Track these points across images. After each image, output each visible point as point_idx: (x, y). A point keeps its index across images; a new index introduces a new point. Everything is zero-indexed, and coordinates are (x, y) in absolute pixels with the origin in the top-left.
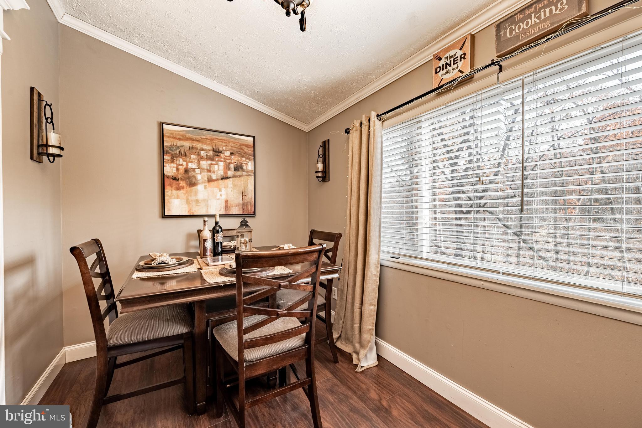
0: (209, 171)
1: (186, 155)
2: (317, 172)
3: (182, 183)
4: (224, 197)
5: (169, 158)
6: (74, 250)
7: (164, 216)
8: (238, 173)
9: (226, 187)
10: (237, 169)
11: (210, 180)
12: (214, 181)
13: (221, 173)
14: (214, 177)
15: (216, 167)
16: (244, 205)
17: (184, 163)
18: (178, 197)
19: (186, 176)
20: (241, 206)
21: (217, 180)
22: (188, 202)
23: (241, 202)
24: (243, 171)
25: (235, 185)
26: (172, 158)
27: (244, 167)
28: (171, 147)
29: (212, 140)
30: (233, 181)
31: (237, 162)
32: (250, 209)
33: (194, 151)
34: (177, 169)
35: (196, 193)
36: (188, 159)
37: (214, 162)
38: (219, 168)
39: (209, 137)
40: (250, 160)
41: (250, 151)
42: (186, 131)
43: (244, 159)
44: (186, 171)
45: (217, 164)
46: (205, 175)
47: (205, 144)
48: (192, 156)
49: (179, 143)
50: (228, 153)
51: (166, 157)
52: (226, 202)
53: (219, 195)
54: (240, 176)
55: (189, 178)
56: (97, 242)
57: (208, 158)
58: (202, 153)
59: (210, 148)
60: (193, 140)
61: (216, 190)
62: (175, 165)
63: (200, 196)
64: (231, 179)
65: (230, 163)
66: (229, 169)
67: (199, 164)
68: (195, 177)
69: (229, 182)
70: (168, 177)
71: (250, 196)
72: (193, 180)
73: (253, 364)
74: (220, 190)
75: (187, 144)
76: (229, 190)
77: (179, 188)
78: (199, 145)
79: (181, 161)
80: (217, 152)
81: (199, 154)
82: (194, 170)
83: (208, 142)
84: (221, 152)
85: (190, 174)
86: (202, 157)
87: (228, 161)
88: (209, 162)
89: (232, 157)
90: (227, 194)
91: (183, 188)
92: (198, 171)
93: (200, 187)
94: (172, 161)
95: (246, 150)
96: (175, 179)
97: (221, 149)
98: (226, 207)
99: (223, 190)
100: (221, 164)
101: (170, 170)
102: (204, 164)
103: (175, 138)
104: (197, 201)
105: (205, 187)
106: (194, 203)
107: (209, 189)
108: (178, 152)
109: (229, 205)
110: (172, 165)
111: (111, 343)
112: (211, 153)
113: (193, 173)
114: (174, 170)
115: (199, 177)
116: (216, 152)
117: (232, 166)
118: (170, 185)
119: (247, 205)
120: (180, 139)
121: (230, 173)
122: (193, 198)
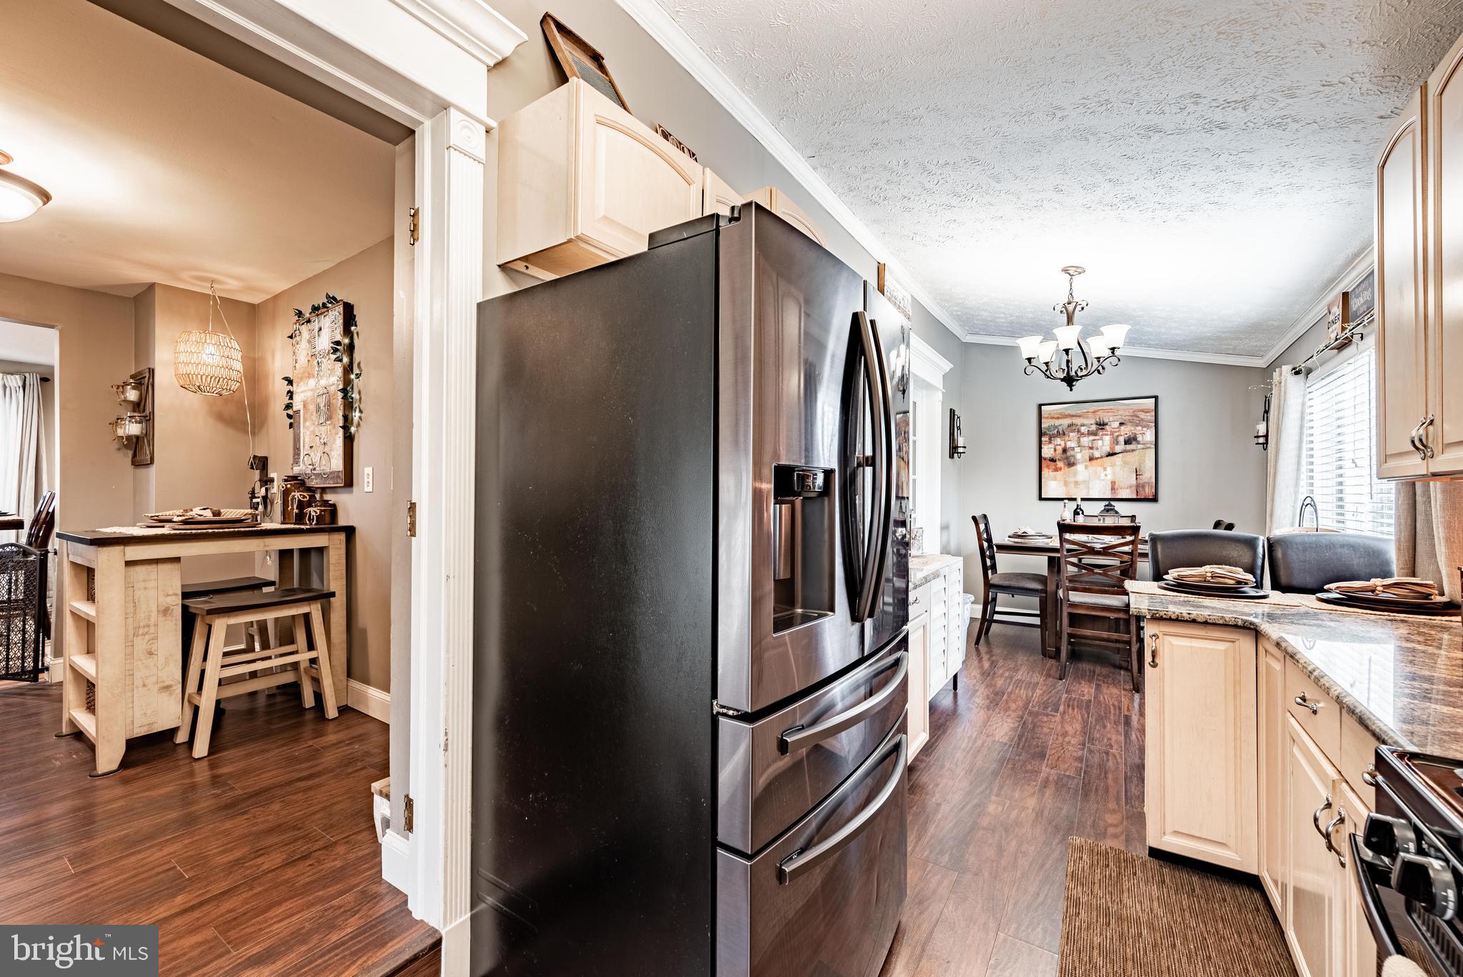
0: (1091, 448)
1: (1064, 434)
2: (1258, 437)
3: (1060, 464)
4: (1110, 478)
5: (1047, 439)
6: (974, 518)
7: (1041, 499)
8: (1128, 447)
9: (1113, 465)
10: (1127, 442)
11: (1091, 459)
12: (1097, 458)
13: (1107, 449)
14: (1097, 454)
15: (1100, 443)
16: (1138, 487)
17: (1063, 443)
18: (1055, 479)
19: (1065, 456)
20: (1135, 488)
21: (1102, 457)
22: (1066, 484)
23: (1134, 482)
24: (1138, 443)
25: (1125, 463)
26: (1050, 439)
27: (1140, 438)
28: (1049, 428)
29: (1094, 412)
30: (1123, 457)
31: (1129, 434)
32: (1149, 492)
33: (1074, 428)
34: (1055, 450)
35: (1075, 474)
36: (1067, 438)
37: (1097, 437)
38: (1104, 443)
39: (1091, 410)
40: (1148, 427)
41: (1151, 416)
42: (1065, 408)
43: (1140, 428)
44: (1065, 451)
45: (1101, 439)
46: (1087, 453)
47: (1087, 418)
48: (1071, 434)
49: (1057, 422)
50: (1117, 424)
51: (1043, 439)
52: (1113, 483)
53: (1103, 475)
54: (1133, 450)
55: (1067, 458)
56: (985, 516)
57: (1090, 433)
58: (1083, 429)
59: (1093, 421)
60: (1073, 416)
61: (1100, 469)
62: (1053, 446)
63: (1080, 478)
64: (1120, 455)
65: (1118, 436)
66: (1117, 444)
67: (1079, 442)
68: (1074, 456)
69: (1117, 459)
70: (1045, 459)
71: (1149, 474)
72: (1072, 460)
74: (1105, 469)
75: (1066, 422)
76: (1118, 469)
77: (1056, 470)
78: (1078, 421)
79: (1058, 441)
80: (1101, 425)
81: (1079, 431)
82: (1073, 449)
83: (1091, 415)
84: (1106, 424)
85: (1068, 453)
86: (1083, 434)
87: (1117, 434)
88: (1092, 438)
89: (1122, 428)
90: (1114, 474)
91: (1061, 469)
92: (1077, 449)
93: (1080, 467)
94: (1050, 443)
95: (1142, 415)
96: (1053, 460)
97: (1106, 421)
98: (1113, 489)
99: (1109, 470)
100: (1107, 439)
101: (1048, 451)
102: (1086, 441)
103: (1053, 418)
104: (1076, 483)
105: (1086, 467)
106: (1073, 485)
107: (1091, 469)
108: (1056, 432)
109: (1116, 487)
110: (1050, 446)
111: (991, 582)
112: (1094, 427)
113: (1072, 453)
114: (1052, 451)
115: (1079, 456)
116: (1100, 425)
117: (1122, 439)
118: (1048, 467)
119: (1143, 487)
120: (1058, 418)
121: (1118, 449)
122: (1071, 479)
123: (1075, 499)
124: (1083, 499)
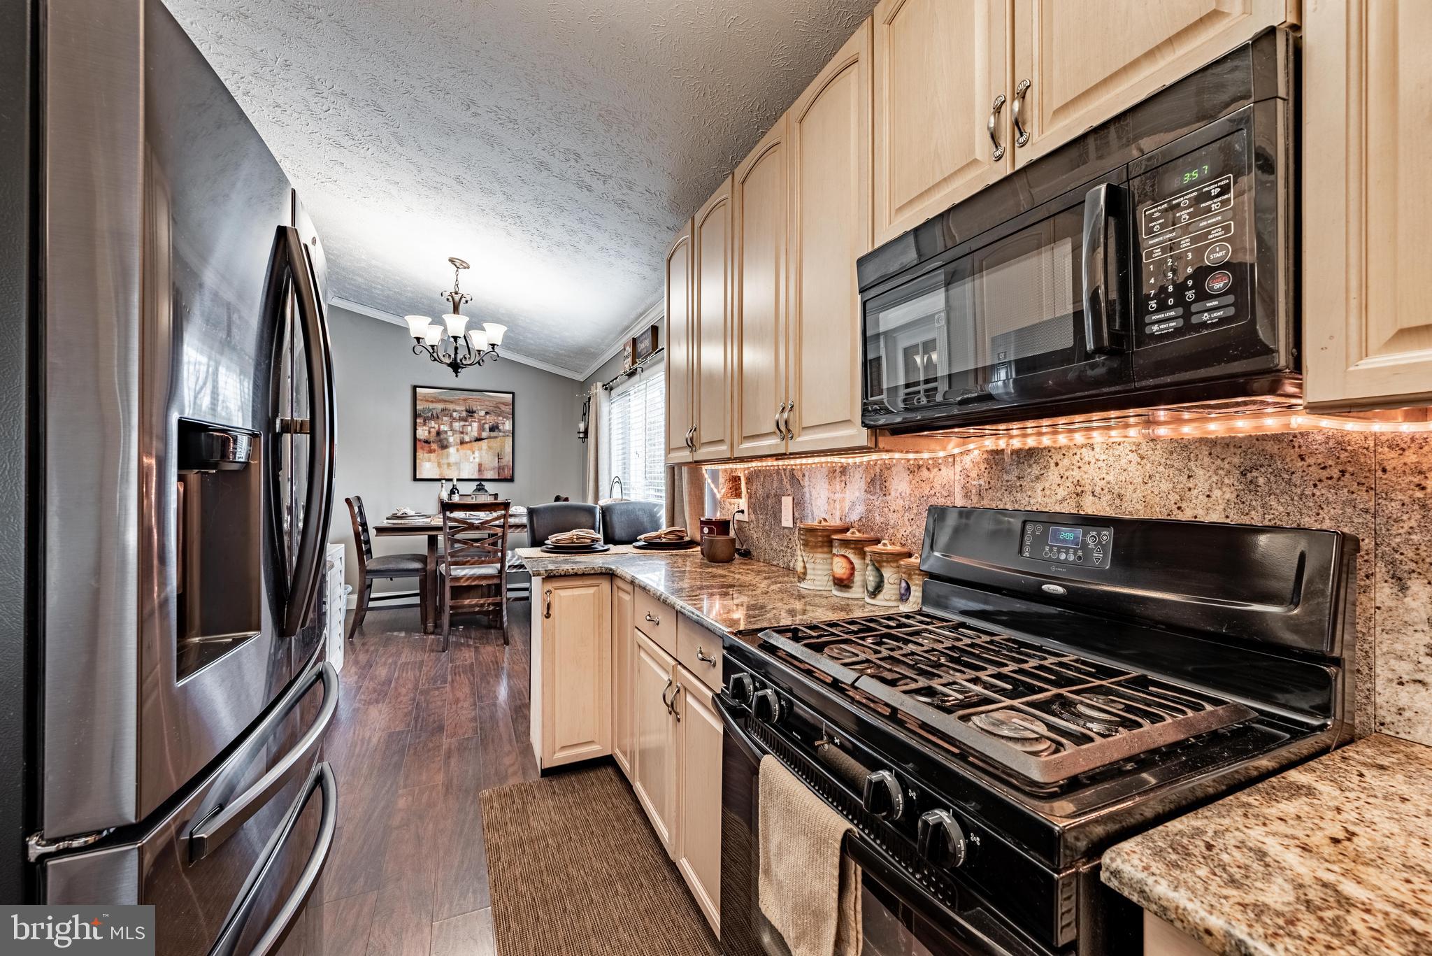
0: (462, 433)
1: (438, 417)
2: (579, 433)
3: (434, 446)
4: (477, 460)
5: (422, 421)
6: (347, 500)
7: (415, 479)
8: (493, 434)
9: (480, 449)
10: (492, 429)
11: (462, 443)
12: (467, 443)
13: (475, 434)
14: (467, 439)
15: (469, 428)
16: (500, 469)
17: (437, 426)
18: (429, 460)
19: (438, 439)
20: (496, 470)
21: (471, 442)
22: (439, 465)
23: (496, 464)
24: (500, 431)
25: (490, 448)
26: (425, 421)
27: (501, 427)
28: (423, 411)
29: (465, 400)
30: (488, 443)
31: (493, 422)
32: (507, 473)
33: (447, 412)
34: (429, 432)
35: (448, 456)
36: (440, 422)
37: (467, 423)
38: (473, 429)
39: (462, 397)
40: (507, 418)
41: (508, 409)
42: (439, 393)
43: (501, 418)
44: (438, 433)
45: (471, 425)
46: (458, 436)
47: (459, 404)
48: (445, 418)
49: (432, 406)
50: (482, 413)
51: (418, 421)
52: (480, 465)
53: (472, 458)
54: (496, 437)
55: (440, 441)
56: (359, 498)
57: (461, 419)
58: (455, 414)
59: (464, 409)
60: (445, 401)
61: (469, 452)
62: (427, 428)
63: (452, 459)
64: (486, 441)
65: (484, 424)
66: (484, 430)
67: (451, 426)
68: (447, 439)
69: (484, 444)
70: (420, 440)
71: (507, 459)
72: (445, 443)
73: (457, 579)
74: (473, 453)
75: (440, 406)
76: (484, 452)
77: (431, 451)
78: (451, 407)
79: (433, 424)
80: (471, 412)
81: (451, 416)
82: (446, 432)
83: (461, 402)
84: (475, 412)
85: (441, 436)
86: (454, 419)
87: (483, 422)
88: (462, 423)
89: (488, 417)
90: (481, 457)
91: (435, 451)
92: (450, 433)
93: (452, 450)
94: (425, 424)
95: (503, 408)
96: (427, 442)
97: (474, 409)
98: (480, 470)
99: (477, 454)
100: (475, 425)
101: (422, 433)
102: (457, 425)
103: (427, 401)
104: (449, 465)
105: (458, 450)
106: (445, 466)
107: (461, 452)
108: (430, 414)
109: (482, 468)
110: (424, 428)
111: (368, 568)
112: (464, 414)
113: (445, 436)
114: (426, 433)
115: (451, 440)
116: (469, 412)
117: (487, 426)
118: (422, 448)
119: (503, 469)
120: (432, 402)
121: (484, 435)
122: (444, 461)
123: (451, 480)
124: (458, 480)
